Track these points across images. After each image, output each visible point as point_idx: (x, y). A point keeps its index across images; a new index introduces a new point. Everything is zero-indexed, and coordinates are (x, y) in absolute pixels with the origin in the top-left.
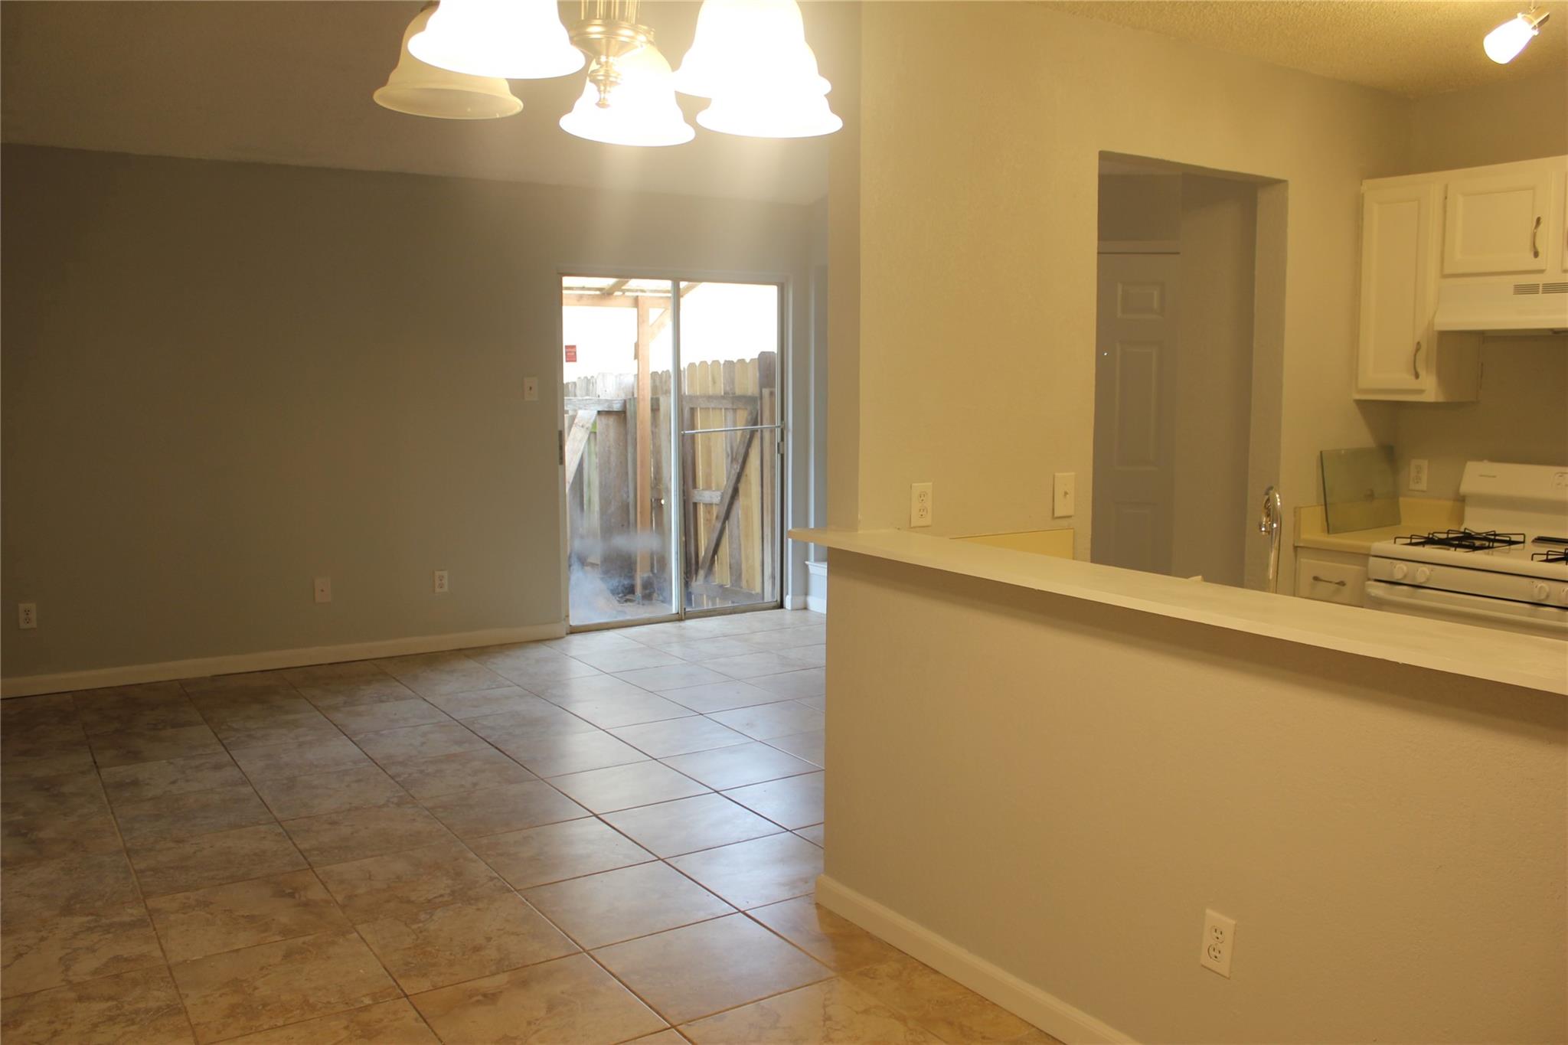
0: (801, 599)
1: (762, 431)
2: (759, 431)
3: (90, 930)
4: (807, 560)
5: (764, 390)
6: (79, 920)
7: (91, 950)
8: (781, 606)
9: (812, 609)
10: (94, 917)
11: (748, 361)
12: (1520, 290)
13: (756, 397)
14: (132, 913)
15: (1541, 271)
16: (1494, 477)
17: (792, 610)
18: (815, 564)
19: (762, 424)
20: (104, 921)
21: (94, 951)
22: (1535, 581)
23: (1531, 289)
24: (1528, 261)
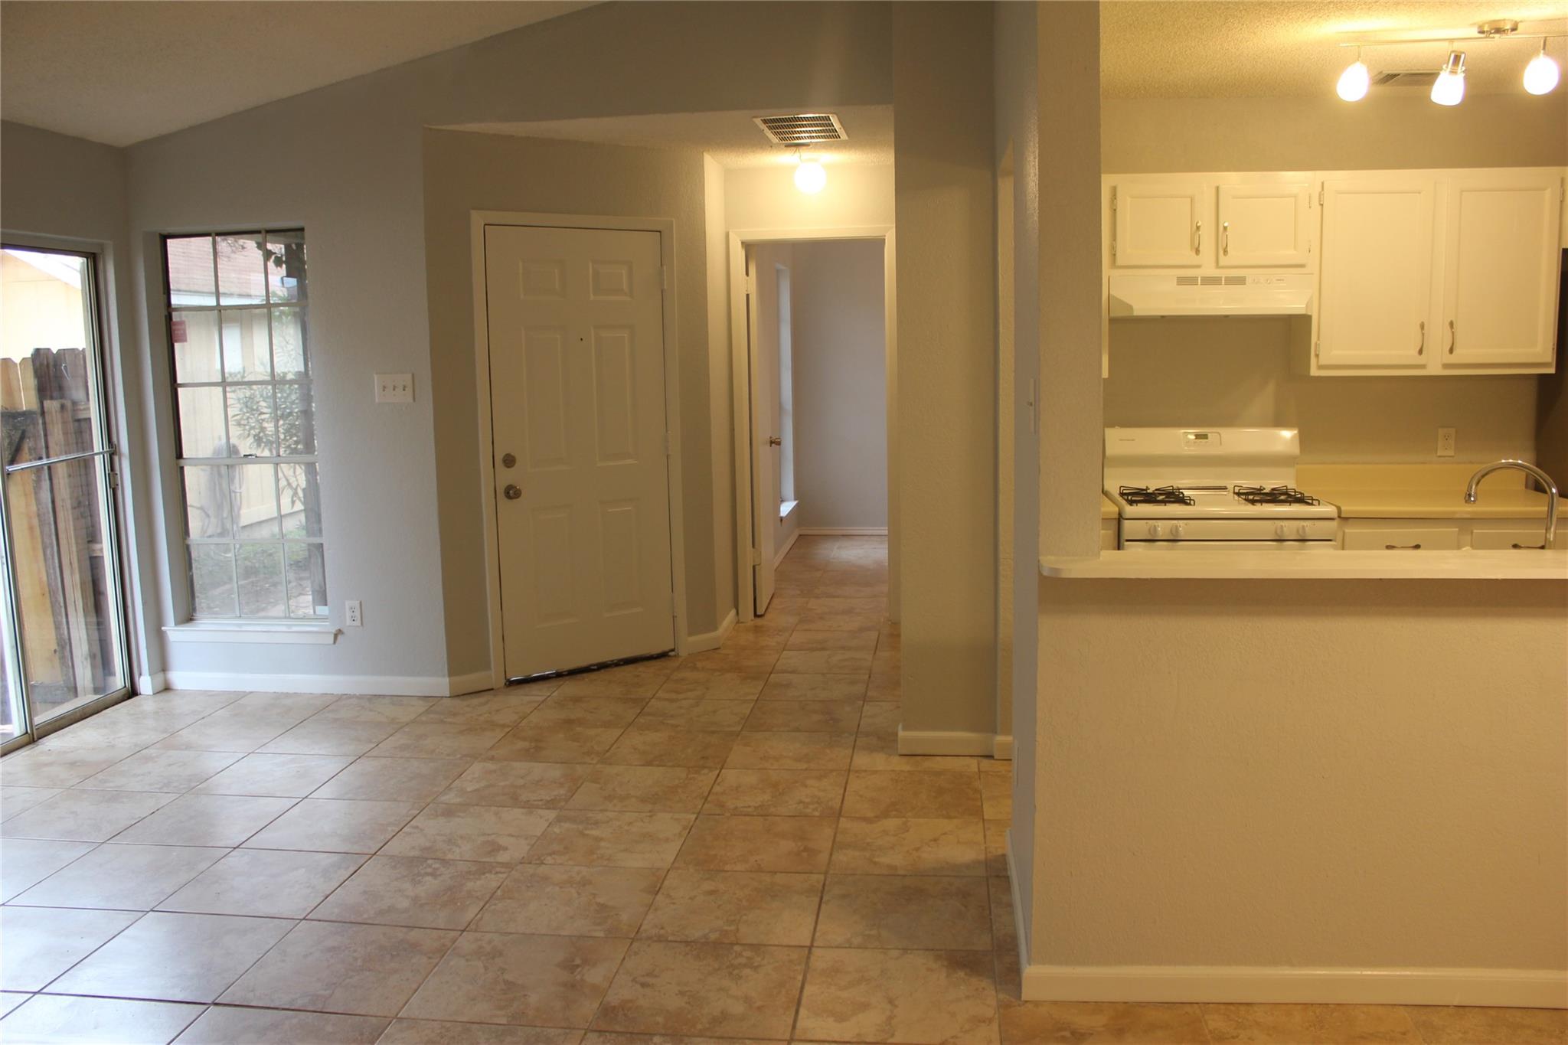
0: (160, 677)
1: (49, 468)
2: (46, 468)
4: (164, 626)
5: (47, 404)
8: (132, 692)
9: (175, 688)
11: (17, 360)
12: (1182, 281)
13: (34, 413)
15: (1198, 267)
16: (1133, 440)
17: (154, 694)
18: (176, 628)
19: (48, 457)
22: (1276, 521)
23: (1191, 281)
24: (1190, 257)
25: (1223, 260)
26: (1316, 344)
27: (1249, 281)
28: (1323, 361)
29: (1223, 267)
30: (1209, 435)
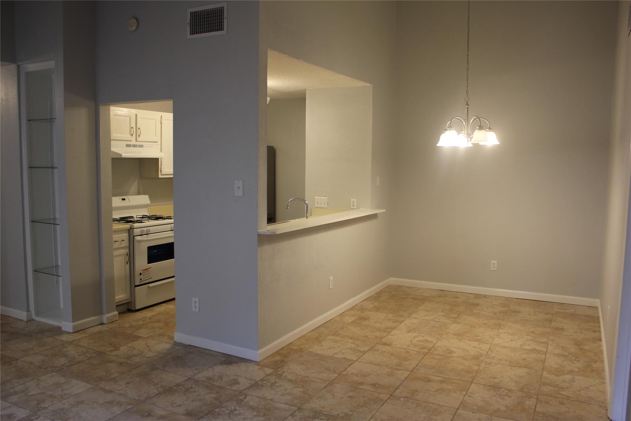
3: (562, 388)
6: (565, 393)
7: (564, 381)
10: (559, 392)
14: (545, 389)
15: (132, 141)
20: (556, 389)
21: (563, 380)
23: (129, 146)
25: (139, 139)
26: (160, 167)
27: (144, 146)
28: (163, 173)
29: (138, 142)
30: (126, 199)
